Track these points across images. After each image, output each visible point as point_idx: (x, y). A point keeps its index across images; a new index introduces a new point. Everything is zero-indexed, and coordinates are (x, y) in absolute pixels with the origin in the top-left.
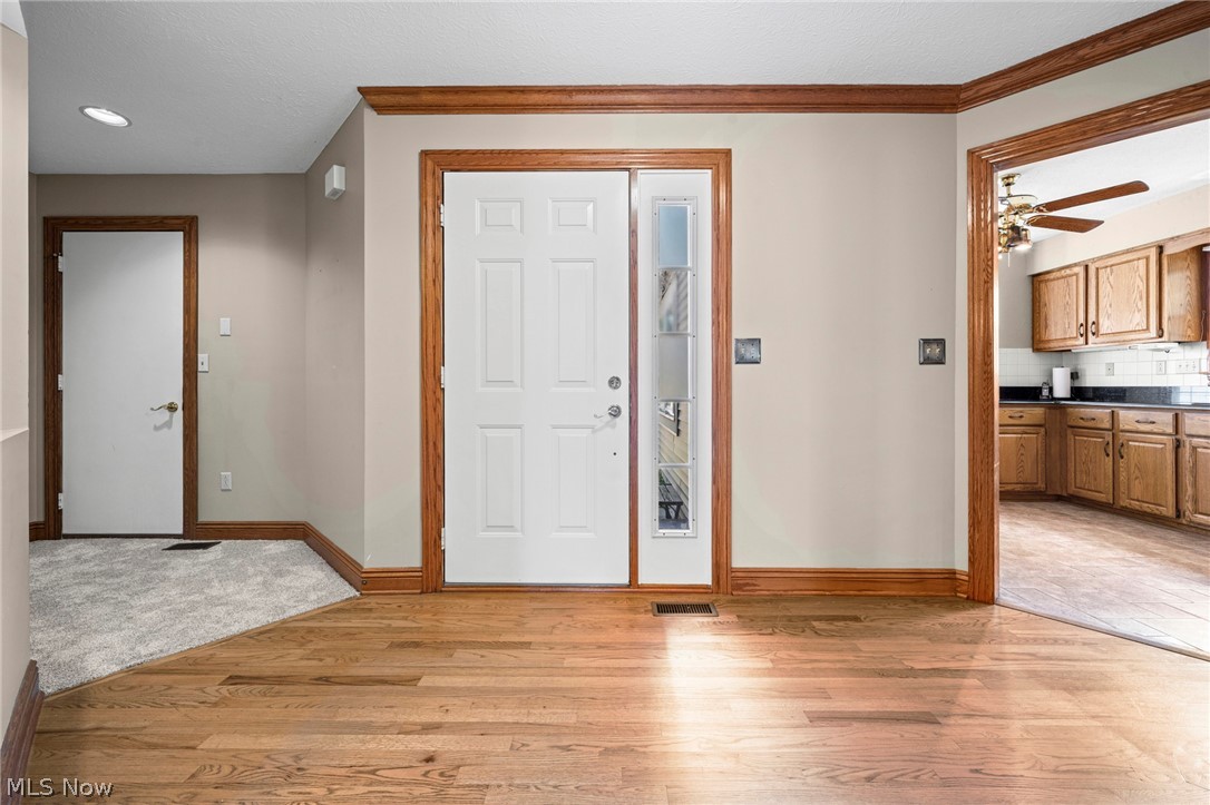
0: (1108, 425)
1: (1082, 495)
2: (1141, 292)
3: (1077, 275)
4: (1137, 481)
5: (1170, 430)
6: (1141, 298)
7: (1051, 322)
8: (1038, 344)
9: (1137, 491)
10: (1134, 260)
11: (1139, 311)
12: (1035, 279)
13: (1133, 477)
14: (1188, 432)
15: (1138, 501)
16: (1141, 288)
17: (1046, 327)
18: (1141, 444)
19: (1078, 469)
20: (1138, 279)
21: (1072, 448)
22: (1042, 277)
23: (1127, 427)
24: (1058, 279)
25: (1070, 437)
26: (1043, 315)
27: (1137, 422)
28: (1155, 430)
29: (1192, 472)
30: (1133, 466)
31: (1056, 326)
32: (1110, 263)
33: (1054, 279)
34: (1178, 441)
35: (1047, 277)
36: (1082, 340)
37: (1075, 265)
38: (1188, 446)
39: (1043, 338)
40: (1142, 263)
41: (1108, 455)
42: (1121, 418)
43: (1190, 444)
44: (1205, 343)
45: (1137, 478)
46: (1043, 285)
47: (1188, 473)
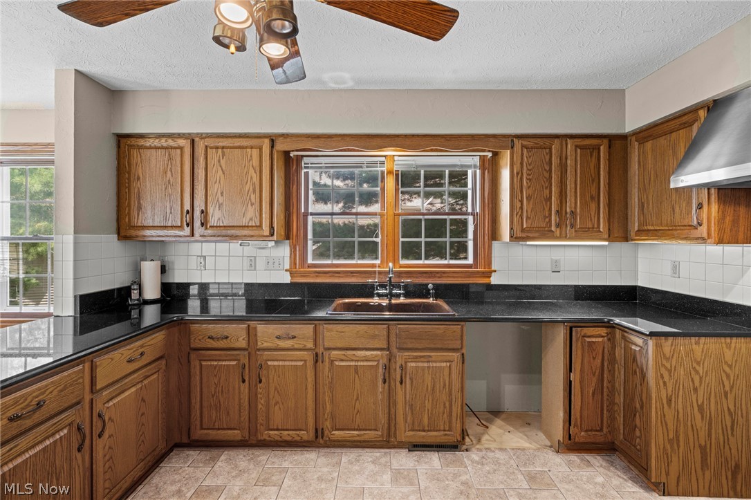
0: (243, 344)
1: (210, 438)
2: (254, 184)
3: (181, 148)
4: (277, 407)
5: (310, 345)
6: (254, 191)
7: (146, 203)
8: (125, 229)
9: (277, 417)
10: (246, 148)
11: (252, 204)
12: (123, 140)
13: (272, 402)
14: (327, 345)
15: (277, 429)
16: (254, 179)
17: (139, 208)
18: (281, 363)
19: (205, 404)
20: (251, 170)
21: (198, 378)
22: (133, 141)
23: (266, 345)
24: (156, 148)
25: (195, 363)
26: (134, 193)
27: (278, 337)
28: (296, 346)
29: (330, 388)
30: (272, 390)
31: (153, 209)
32: (221, 144)
33: (150, 148)
34: (317, 355)
35: (141, 142)
36: (187, 231)
37: (180, 136)
38: (327, 360)
39: (135, 222)
40: (255, 152)
41: (244, 381)
42: (259, 334)
43: (329, 358)
44: (288, 241)
45: (276, 403)
46: (135, 152)
47: (326, 389)
